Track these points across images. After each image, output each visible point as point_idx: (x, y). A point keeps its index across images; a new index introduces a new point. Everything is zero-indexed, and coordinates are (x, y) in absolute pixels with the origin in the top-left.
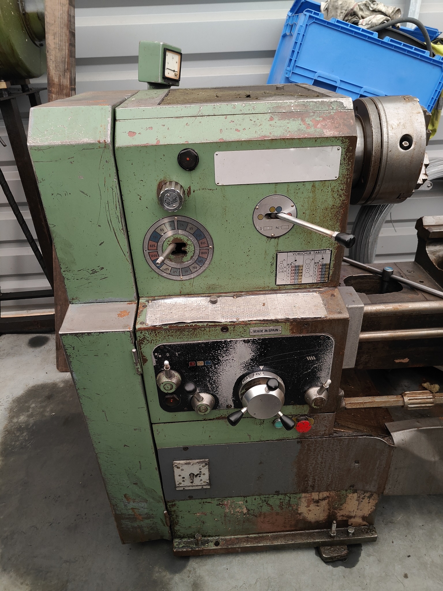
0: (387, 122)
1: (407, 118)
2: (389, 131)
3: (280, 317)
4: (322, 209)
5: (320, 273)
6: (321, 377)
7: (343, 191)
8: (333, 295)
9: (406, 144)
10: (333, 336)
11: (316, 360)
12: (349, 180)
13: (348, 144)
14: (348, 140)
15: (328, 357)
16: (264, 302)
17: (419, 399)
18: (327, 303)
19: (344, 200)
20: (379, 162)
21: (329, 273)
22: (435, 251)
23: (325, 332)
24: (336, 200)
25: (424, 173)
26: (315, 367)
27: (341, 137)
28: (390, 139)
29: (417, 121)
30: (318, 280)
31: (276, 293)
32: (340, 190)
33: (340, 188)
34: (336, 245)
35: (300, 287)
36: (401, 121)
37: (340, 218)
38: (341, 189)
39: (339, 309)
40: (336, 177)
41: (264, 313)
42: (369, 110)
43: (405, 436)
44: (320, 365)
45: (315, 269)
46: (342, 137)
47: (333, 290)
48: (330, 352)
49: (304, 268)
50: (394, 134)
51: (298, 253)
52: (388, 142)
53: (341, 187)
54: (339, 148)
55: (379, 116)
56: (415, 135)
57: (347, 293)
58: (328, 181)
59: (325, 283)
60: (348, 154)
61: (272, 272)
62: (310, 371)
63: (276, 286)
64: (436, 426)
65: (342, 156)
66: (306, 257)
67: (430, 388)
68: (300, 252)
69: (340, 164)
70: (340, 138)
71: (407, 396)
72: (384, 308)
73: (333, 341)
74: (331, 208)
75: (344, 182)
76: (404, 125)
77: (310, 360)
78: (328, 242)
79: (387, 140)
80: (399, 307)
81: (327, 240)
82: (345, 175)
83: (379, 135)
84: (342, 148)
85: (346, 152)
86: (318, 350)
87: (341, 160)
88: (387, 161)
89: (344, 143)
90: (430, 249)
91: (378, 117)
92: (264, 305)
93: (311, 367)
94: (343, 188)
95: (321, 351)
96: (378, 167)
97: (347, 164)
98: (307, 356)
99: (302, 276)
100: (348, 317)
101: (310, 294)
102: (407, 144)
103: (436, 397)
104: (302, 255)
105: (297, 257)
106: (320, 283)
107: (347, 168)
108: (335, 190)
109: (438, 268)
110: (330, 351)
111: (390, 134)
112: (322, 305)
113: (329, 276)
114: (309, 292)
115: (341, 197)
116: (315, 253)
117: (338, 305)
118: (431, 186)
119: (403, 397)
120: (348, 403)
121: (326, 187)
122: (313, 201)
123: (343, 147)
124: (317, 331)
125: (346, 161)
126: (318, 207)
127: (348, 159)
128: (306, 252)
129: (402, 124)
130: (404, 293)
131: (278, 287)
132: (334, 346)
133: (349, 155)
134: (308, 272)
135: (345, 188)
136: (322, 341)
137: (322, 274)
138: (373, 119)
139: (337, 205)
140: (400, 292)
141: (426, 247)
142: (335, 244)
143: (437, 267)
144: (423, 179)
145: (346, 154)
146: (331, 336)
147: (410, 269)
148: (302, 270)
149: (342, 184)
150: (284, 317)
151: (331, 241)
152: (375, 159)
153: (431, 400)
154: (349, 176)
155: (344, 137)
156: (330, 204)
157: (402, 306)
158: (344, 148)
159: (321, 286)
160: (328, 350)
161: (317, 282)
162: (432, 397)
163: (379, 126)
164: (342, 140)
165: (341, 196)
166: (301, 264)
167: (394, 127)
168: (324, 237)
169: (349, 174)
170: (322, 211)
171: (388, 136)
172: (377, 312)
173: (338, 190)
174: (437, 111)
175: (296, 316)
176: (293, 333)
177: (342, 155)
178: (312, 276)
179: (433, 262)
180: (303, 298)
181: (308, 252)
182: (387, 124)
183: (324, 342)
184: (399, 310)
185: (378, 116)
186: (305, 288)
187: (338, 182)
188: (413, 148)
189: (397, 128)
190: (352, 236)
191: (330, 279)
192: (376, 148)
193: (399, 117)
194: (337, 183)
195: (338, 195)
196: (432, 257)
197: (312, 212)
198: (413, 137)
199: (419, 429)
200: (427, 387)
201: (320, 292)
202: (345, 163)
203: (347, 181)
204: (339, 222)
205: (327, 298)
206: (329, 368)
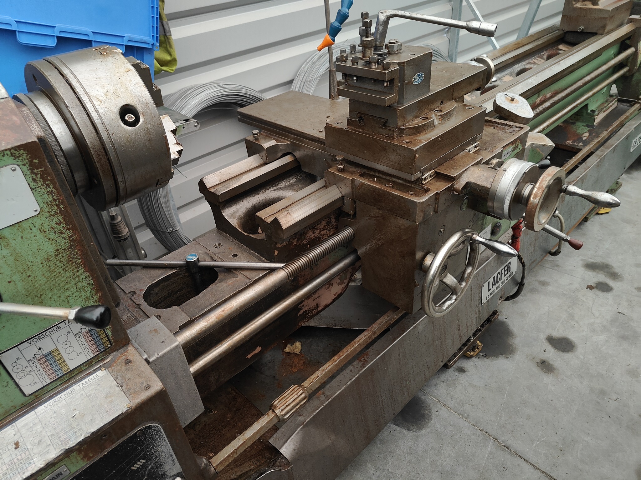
0: (87, 94)
1: (115, 82)
2: (97, 107)
3: (53, 455)
4: (40, 262)
5: (93, 342)
6: (166, 472)
7: (62, 224)
8: (128, 361)
9: (130, 118)
10: (154, 420)
11: (147, 461)
12: (61, 206)
13: (27, 156)
14: (24, 151)
15: (162, 446)
16: (16, 439)
17: (290, 404)
18: (123, 381)
19: (72, 236)
20: (104, 153)
21: (106, 334)
22: (233, 213)
23: (139, 425)
24: (56, 241)
25: (176, 143)
26: (151, 468)
27: (6, 150)
28: (103, 118)
29: (131, 82)
30: (95, 352)
31: (34, 408)
32: (55, 226)
33: (53, 223)
34: (96, 297)
35: (71, 376)
36: (108, 88)
37: (79, 261)
38: (57, 224)
39: (144, 382)
40: (36, 211)
41: (21, 463)
42: (51, 81)
43: (295, 443)
44: (155, 462)
45: (80, 342)
46: (10, 150)
47: (126, 351)
48: (162, 439)
49: (62, 351)
50: (106, 110)
51: (36, 337)
52: (103, 123)
53: (54, 221)
54: (13, 168)
55: (71, 88)
56: (137, 103)
57: (150, 332)
58: (25, 222)
59: (108, 350)
60: (35, 171)
61: (5, 384)
62: (146, 477)
63: (27, 398)
64: (318, 409)
65: (28, 177)
66: (55, 336)
67: (293, 350)
68: (40, 335)
69: (32, 189)
70: (6, 152)
71: (277, 408)
72: (205, 324)
73: (157, 426)
74: (57, 255)
75: (55, 212)
76: (115, 93)
77: (138, 468)
78: (81, 299)
79: (99, 120)
80: (223, 313)
81: (76, 298)
82: (50, 201)
83: (84, 116)
84: (19, 166)
85: (30, 169)
86: (142, 450)
87: (29, 184)
88: (115, 149)
89: (18, 157)
90: (227, 213)
91: (71, 90)
92: (17, 445)
93: (145, 473)
94: (59, 220)
95: (148, 448)
96: (107, 160)
97: (43, 185)
98: (131, 467)
99: (64, 361)
100: (162, 387)
101: (93, 378)
102: (132, 117)
103: (306, 388)
104: (46, 336)
105: (40, 344)
106: (100, 353)
107: (48, 192)
108: (46, 227)
109: (245, 233)
110: (160, 439)
111: (101, 111)
112: (117, 389)
113: (108, 338)
114: (90, 374)
115: (64, 233)
116: (67, 323)
117: (140, 376)
118: (198, 124)
119: (273, 411)
120: (217, 466)
121: (28, 231)
122: (15, 259)
123: (20, 163)
124: (127, 432)
125: (38, 182)
126: (30, 264)
127: (42, 177)
128: (50, 330)
129: (112, 92)
130: (222, 281)
131: (32, 397)
132: (162, 430)
133: (39, 173)
134: (70, 352)
135: (62, 220)
136: (142, 437)
137: (97, 341)
138: (63, 94)
139: (63, 246)
140: (216, 282)
141: (222, 212)
142: (92, 296)
143: (243, 233)
144: (177, 151)
145: (32, 173)
146: (150, 423)
147: (217, 243)
148: (59, 354)
149: (53, 216)
150: (61, 451)
151: (83, 296)
152: (96, 151)
153: (303, 395)
154: (59, 202)
155: (12, 148)
156: (51, 250)
157: (226, 310)
158: (25, 165)
159: (104, 355)
160: (156, 440)
161: (95, 355)
162: (302, 391)
163: (78, 103)
164: (11, 154)
165: (61, 233)
166: (52, 348)
167: (101, 99)
168: (69, 296)
169: (57, 198)
170: (41, 265)
171: (99, 114)
172: (199, 333)
173: (51, 228)
174: (167, 38)
175: (81, 435)
176: (89, 458)
177: (25, 176)
178: (82, 352)
179: (237, 227)
180: (83, 392)
181: (54, 328)
182: (89, 97)
183: (146, 436)
184: (224, 316)
185: (69, 87)
186: (81, 372)
187: (45, 216)
188: (144, 121)
189: (107, 99)
190: (101, 310)
191: (113, 340)
192: (89, 136)
193: (102, 82)
194: (43, 218)
195: (55, 233)
196: (234, 222)
197: (24, 274)
198: (135, 106)
199: (305, 423)
200: (290, 350)
201: (106, 366)
202: (39, 185)
203: (60, 209)
204: (82, 266)
205: (121, 371)
206: (171, 455)
